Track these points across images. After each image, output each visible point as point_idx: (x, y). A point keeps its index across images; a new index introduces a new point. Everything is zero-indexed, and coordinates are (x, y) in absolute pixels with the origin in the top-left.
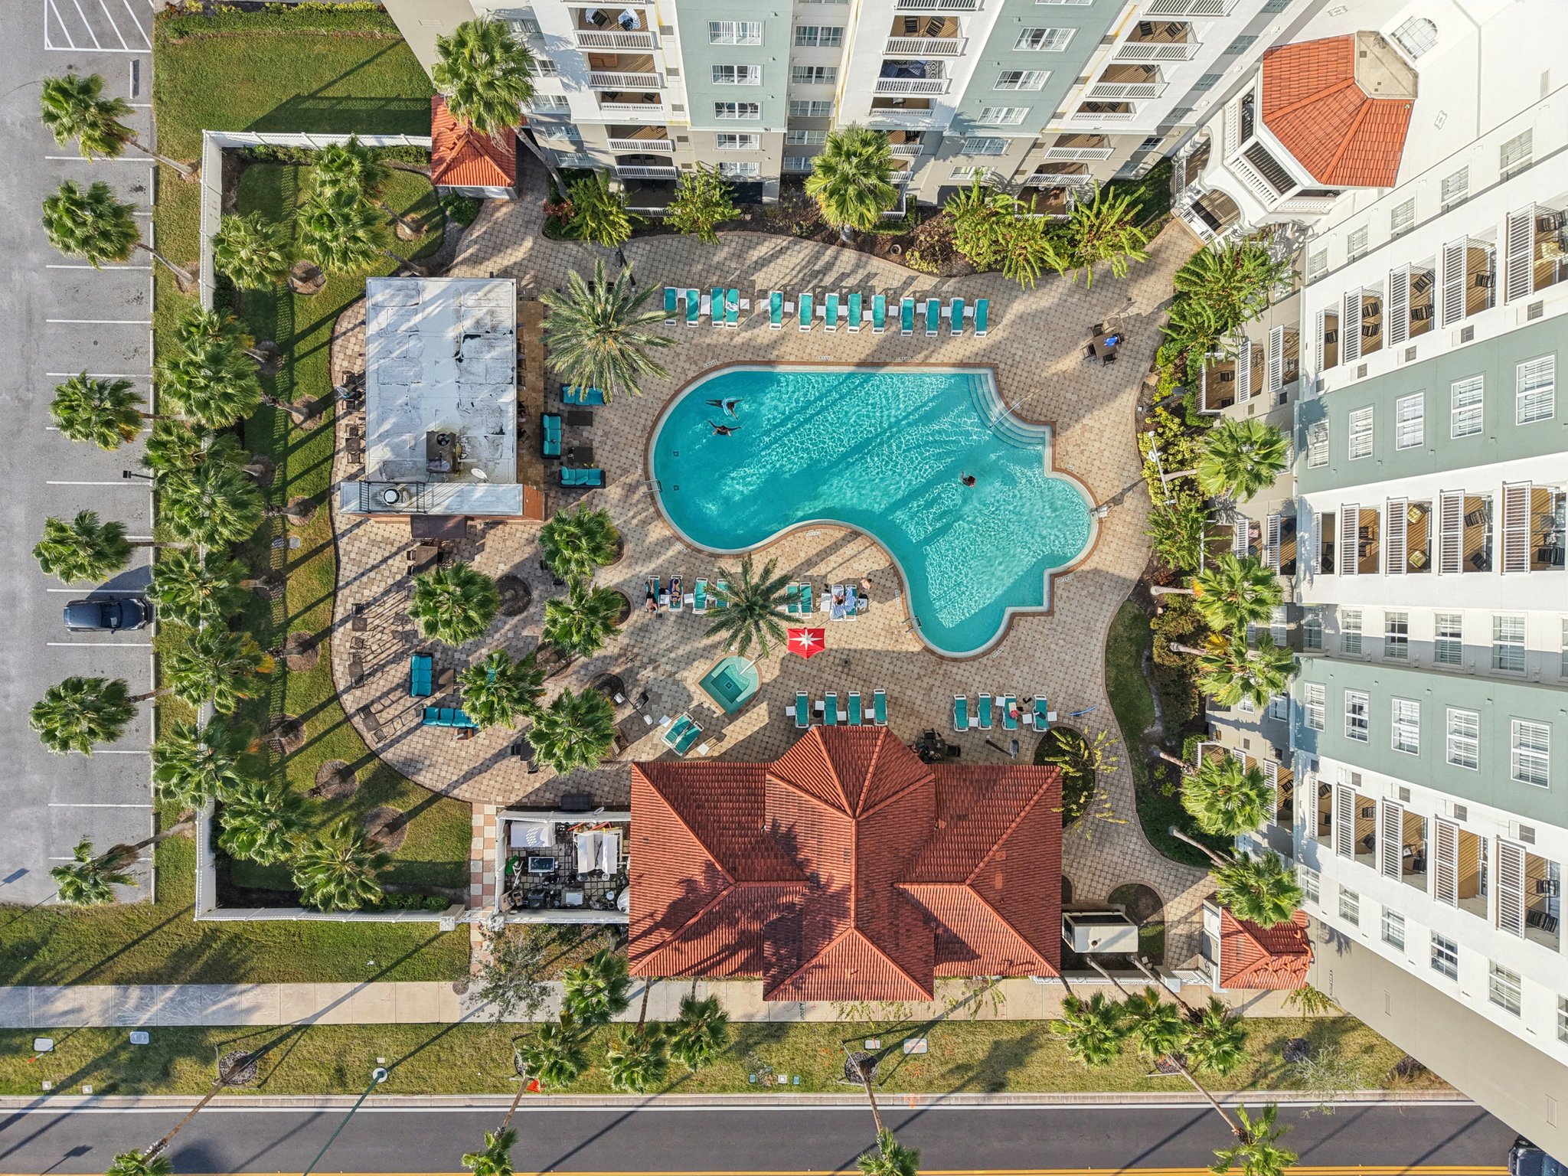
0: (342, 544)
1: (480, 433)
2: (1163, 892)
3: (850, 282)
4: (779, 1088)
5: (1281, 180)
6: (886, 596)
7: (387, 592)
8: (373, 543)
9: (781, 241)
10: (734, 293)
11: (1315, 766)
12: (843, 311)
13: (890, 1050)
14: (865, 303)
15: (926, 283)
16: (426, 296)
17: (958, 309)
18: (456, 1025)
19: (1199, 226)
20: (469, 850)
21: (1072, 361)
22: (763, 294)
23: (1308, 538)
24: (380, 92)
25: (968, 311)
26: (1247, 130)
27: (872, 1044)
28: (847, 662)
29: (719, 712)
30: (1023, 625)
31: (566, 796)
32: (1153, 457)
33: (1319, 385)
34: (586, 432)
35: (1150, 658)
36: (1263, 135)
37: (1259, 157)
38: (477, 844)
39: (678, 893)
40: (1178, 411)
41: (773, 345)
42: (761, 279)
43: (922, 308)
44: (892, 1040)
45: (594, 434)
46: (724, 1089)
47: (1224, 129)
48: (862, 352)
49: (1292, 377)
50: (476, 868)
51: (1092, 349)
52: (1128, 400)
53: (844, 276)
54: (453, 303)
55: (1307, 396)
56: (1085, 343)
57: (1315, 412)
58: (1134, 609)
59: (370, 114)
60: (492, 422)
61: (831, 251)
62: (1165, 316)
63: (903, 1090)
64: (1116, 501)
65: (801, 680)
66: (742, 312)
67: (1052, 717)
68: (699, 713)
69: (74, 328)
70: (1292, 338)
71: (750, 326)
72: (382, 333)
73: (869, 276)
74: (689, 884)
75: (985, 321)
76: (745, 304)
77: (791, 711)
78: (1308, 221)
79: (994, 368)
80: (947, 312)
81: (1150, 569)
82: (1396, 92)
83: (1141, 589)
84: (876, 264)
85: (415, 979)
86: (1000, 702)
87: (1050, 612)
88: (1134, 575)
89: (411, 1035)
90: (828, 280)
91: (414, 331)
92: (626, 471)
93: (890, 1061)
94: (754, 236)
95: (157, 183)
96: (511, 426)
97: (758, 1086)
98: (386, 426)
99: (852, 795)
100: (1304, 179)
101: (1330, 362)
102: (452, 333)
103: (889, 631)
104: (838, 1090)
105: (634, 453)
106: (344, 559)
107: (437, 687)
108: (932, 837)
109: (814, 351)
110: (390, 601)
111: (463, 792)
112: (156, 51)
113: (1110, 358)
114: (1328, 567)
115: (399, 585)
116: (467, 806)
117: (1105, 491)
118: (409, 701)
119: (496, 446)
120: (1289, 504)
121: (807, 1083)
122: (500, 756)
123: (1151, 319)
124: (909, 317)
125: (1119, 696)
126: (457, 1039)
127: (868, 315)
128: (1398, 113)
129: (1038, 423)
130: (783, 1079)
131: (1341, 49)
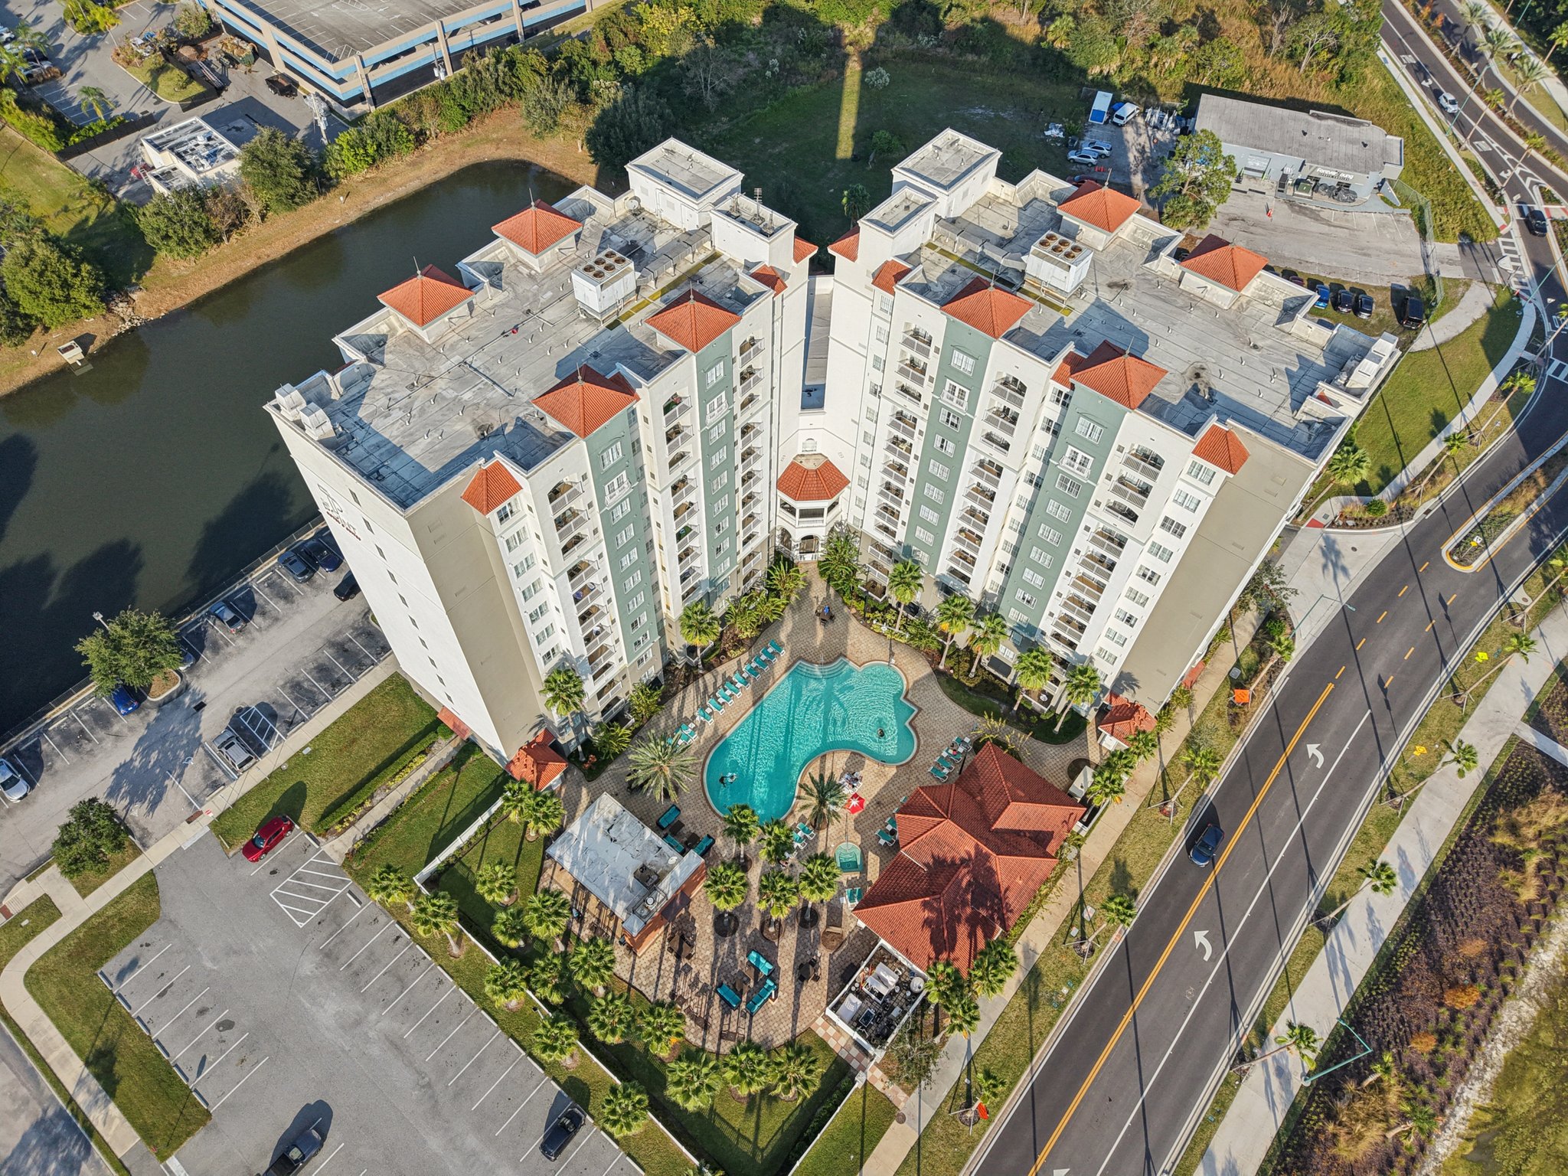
0: (635, 983)
1: (651, 858)
2: (1082, 755)
3: (719, 683)
4: (1069, 997)
5: (817, 513)
6: (861, 765)
7: (675, 981)
8: (647, 968)
9: (680, 695)
10: (684, 726)
11: (1043, 633)
12: (728, 692)
13: (1082, 926)
14: (733, 683)
15: (745, 657)
16: (576, 833)
17: (766, 653)
18: (919, 1142)
19: (808, 557)
20: (832, 1050)
21: (820, 631)
22: (694, 717)
23: (953, 582)
24: (468, 801)
25: (770, 650)
26: (792, 511)
27: (1075, 931)
28: (878, 803)
29: (857, 875)
30: (917, 722)
31: (842, 976)
32: (884, 629)
33: (899, 543)
34: (684, 831)
35: (970, 689)
36: (799, 505)
37: (805, 514)
38: (832, 1043)
39: (927, 933)
40: (873, 610)
41: (716, 729)
42: (687, 714)
43: (754, 665)
44: (1078, 920)
45: (689, 828)
46: (1051, 1025)
47: (785, 520)
48: (750, 699)
49: (890, 553)
50: (844, 1055)
51: (823, 620)
52: (854, 624)
53: (715, 684)
54: (590, 824)
55: (900, 551)
56: (818, 622)
57: (908, 551)
58: (943, 679)
59: (472, 812)
60: (652, 849)
61: (701, 681)
62: (832, 591)
63: (1109, 937)
64: (892, 654)
65: (872, 827)
66: (694, 729)
67: (967, 740)
68: (850, 884)
69: (422, 1026)
70: (877, 545)
71: (700, 734)
72: (573, 864)
73: (724, 675)
74: (927, 922)
75: (779, 647)
76: (692, 725)
77: (882, 842)
78: (839, 519)
79: (800, 658)
80: (763, 657)
81: (931, 663)
82: (822, 461)
83: (938, 673)
84: (720, 669)
85: (878, 1140)
86: (945, 754)
87: (920, 710)
88: (929, 670)
89: (907, 1170)
90: (711, 690)
91: (585, 850)
92: (716, 828)
93: (1088, 929)
94: (669, 703)
95: (404, 928)
96: (660, 842)
97: (1061, 1007)
98: (612, 895)
99: (937, 814)
100: (824, 504)
101: (893, 534)
102: (600, 836)
103: (878, 775)
104: (1089, 968)
105: (711, 818)
106: (642, 989)
107: (740, 995)
108: (981, 805)
109: (734, 716)
110: (681, 983)
111: (801, 1027)
112: (354, 880)
113: (832, 617)
114: (966, 579)
115: (677, 972)
116: (809, 1031)
117: (885, 655)
118: (735, 1013)
119: (663, 855)
120: (937, 583)
121: (1075, 981)
122: (797, 993)
123: (828, 596)
124: (754, 671)
125: (977, 711)
126: (929, 1146)
127: (739, 685)
128: (828, 466)
129: (836, 659)
130: (1065, 991)
131: (793, 466)
